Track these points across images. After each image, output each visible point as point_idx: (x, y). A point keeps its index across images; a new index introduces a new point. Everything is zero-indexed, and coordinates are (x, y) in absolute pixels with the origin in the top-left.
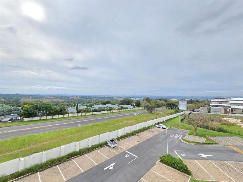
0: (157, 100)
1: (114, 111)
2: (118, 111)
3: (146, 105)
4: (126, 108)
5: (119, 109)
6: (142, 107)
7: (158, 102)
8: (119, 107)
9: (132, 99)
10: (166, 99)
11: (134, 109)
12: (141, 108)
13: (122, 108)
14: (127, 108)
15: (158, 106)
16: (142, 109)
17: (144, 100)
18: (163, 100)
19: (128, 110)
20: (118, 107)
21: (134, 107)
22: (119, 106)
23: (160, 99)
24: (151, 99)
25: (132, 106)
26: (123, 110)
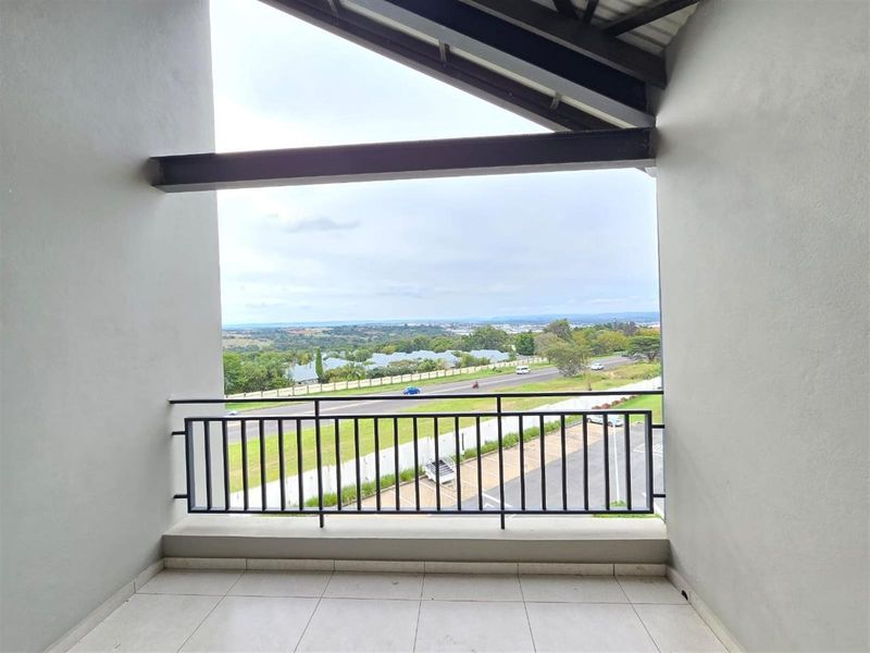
0: (598, 327)
1: (441, 373)
2: (457, 372)
3: (553, 347)
4: (484, 362)
5: (458, 366)
6: (540, 355)
7: (600, 337)
8: (459, 360)
9: (506, 328)
10: (633, 324)
11: (512, 363)
12: (536, 360)
13: (469, 362)
14: (488, 363)
15: (600, 350)
16: (540, 365)
17: (546, 331)
18: (620, 327)
19: (491, 367)
20: (457, 359)
21: (512, 358)
22: (457, 355)
23: (609, 326)
24: (573, 326)
25: (506, 356)
26: (471, 369)
